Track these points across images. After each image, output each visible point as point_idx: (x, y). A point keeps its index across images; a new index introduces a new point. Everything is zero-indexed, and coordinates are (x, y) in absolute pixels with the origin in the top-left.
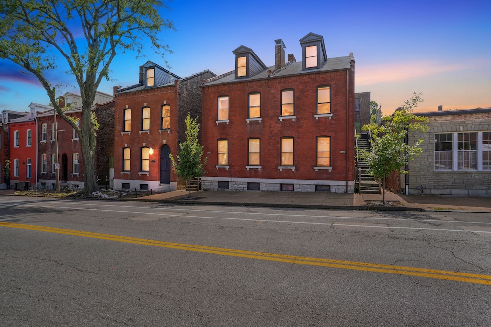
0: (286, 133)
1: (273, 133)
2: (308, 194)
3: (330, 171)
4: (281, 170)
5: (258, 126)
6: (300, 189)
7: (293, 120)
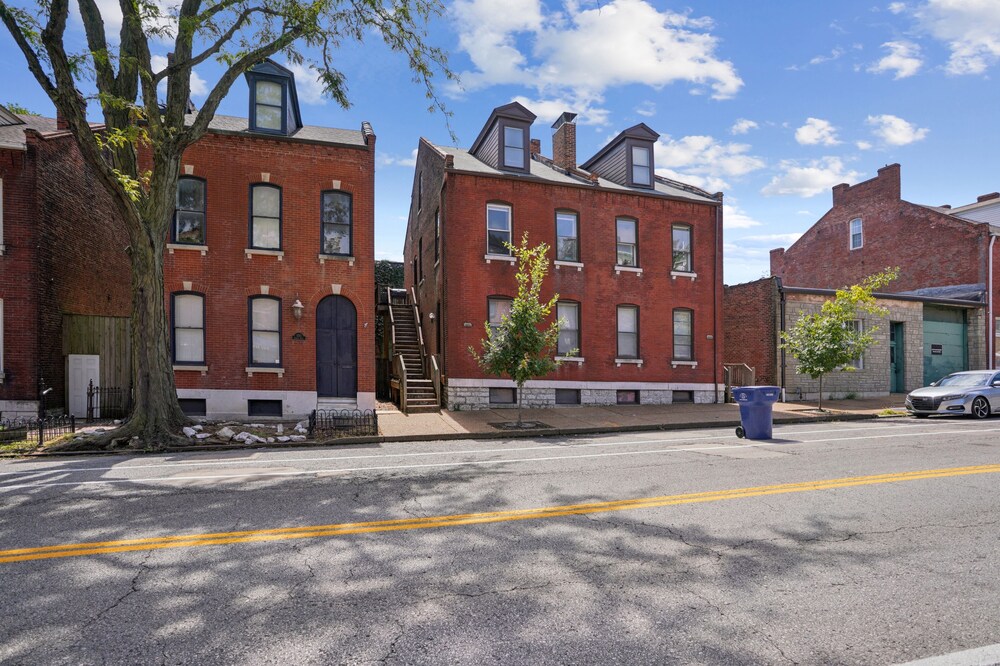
0: (628, 298)
1: (605, 294)
2: (662, 407)
3: (694, 367)
4: (619, 365)
5: (575, 277)
6: (650, 400)
7: (639, 275)
